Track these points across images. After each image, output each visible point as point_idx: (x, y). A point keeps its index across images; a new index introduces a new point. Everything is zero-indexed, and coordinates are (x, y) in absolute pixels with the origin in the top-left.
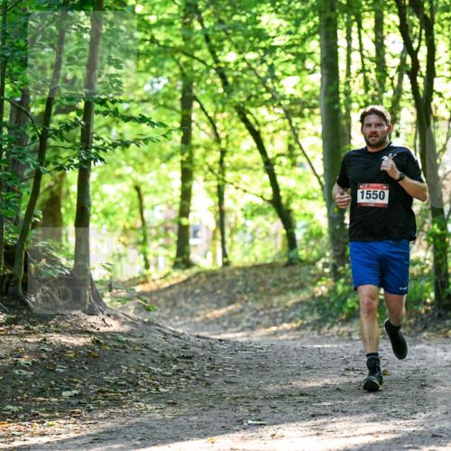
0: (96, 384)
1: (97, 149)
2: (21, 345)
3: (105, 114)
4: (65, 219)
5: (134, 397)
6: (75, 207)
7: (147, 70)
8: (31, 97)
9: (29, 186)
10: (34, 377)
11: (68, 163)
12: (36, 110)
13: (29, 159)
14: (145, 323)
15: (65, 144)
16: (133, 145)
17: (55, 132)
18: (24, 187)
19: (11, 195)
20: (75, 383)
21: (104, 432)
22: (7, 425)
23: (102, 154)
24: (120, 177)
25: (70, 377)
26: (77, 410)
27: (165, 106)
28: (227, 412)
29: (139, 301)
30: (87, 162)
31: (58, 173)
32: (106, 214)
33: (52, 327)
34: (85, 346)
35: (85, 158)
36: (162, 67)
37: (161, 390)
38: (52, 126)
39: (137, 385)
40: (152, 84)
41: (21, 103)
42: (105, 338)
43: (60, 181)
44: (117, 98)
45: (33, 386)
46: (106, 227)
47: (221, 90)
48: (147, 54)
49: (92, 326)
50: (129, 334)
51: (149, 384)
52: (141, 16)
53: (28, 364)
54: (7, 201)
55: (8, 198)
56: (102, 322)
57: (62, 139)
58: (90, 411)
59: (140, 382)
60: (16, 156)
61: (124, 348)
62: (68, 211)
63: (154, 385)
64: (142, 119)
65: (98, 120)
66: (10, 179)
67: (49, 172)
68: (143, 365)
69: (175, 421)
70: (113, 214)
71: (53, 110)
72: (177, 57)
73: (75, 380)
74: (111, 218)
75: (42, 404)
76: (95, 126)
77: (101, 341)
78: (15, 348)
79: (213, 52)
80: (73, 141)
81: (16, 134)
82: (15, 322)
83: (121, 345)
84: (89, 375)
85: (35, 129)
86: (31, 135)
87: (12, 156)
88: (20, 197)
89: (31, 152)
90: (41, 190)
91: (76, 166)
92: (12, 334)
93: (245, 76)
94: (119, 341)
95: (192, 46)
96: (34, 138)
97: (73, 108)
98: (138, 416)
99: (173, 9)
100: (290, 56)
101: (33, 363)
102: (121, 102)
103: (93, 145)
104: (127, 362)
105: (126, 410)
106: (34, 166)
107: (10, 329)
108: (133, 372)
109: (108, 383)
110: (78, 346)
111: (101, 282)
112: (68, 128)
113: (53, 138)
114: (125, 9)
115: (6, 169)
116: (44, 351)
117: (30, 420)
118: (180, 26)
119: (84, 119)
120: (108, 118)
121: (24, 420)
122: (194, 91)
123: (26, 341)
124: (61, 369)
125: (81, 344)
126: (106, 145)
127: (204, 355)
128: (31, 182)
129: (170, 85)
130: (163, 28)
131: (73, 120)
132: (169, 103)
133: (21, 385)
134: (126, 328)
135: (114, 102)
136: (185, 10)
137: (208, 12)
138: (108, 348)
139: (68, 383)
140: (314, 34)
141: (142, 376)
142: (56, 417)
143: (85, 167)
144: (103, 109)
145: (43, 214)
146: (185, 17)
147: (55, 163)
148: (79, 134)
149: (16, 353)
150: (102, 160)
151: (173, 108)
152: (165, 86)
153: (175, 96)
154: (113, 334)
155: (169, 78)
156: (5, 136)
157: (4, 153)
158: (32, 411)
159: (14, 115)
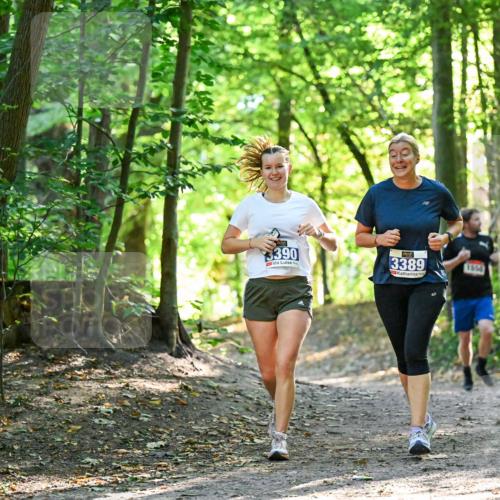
0: (184, 434)
1: (185, 174)
2: (101, 391)
3: (194, 135)
4: (149, 252)
5: (227, 449)
6: (161, 239)
7: (240, 87)
8: (113, 117)
9: (109, 215)
10: (117, 427)
11: (153, 190)
12: (118, 131)
13: (110, 186)
14: (238, 367)
15: (150, 169)
16: (224, 171)
17: (139, 156)
18: (104, 216)
19: (90, 225)
20: (161, 433)
21: (193, 488)
22: (87, 480)
23: (190, 180)
24: (210, 205)
25: (157, 426)
26: (163, 463)
27: (260, 127)
28: (329, 465)
29: (232, 342)
30: (174, 189)
31: (142, 202)
32: (195, 246)
33: (136, 371)
34: (173, 392)
35: (172, 185)
36: (256, 84)
37: (256, 440)
38: (136, 149)
39: (230, 435)
40: (246, 102)
41: (100, 124)
42: (195, 384)
43: (144, 210)
44: (206, 117)
45: (115, 436)
46: (194, 261)
47: (322, 109)
48: (241, 69)
49: (180, 370)
50: (221, 379)
51: (242, 434)
52: (233, 27)
53: (109, 412)
54: (86, 233)
55: (87, 228)
56: (191, 366)
57: (147, 163)
58: (177, 464)
59: (233, 432)
60: (96, 182)
61: (215, 394)
62: (153, 243)
63: (248, 435)
64: (235, 141)
65: (187, 142)
66: (89, 208)
67: (132, 200)
68: (236, 413)
69: (272, 475)
70: (203, 246)
71: (137, 131)
72: (273, 72)
73: (161, 430)
74: (201, 250)
75: (124, 457)
76: (182, 150)
77: (190, 387)
78: (94, 395)
79: (313, 67)
80: (159, 165)
81: (96, 158)
82: (94, 365)
83: (212, 391)
84: (177, 425)
85: (117, 153)
86: (112, 159)
87: (91, 182)
88: (100, 228)
89: (113, 178)
90: (124, 220)
91: (162, 193)
92: (91, 379)
93: (349, 93)
94: (209, 387)
95: (289, 60)
96: (115, 163)
97: (158, 129)
98: (231, 470)
99: (269, 19)
100: (399, 71)
101: (115, 411)
102: (211, 122)
103: (181, 170)
104: (219, 410)
105: (217, 464)
106: (116, 193)
107: (90, 373)
108: (225, 421)
109: (198, 433)
110: (164, 393)
111: (190, 322)
112: (152, 151)
113: (137, 163)
114: (216, 19)
115: (85, 197)
116: (127, 397)
117: (111, 474)
118: (276, 38)
119: (171, 141)
120: (197, 140)
121: (104, 474)
122: (293, 110)
123: (107, 387)
124: (145, 417)
125: (168, 391)
126: (195, 170)
127: (304, 403)
128: (113, 211)
129: (265, 103)
130: (258, 40)
131: (159, 143)
132: (264, 123)
133: (102, 436)
134: (217, 373)
135: (203, 122)
136: (282, 21)
137: (308, 22)
138: (198, 395)
139: (153, 433)
140: (426, 46)
141: (235, 425)
142: (140, 471)
143: (172, 194)
144: (191, 130)
145: (126, 246)
146: (282, 28)
147: (139, 190)
148: (166, 158)
149: (96, 400)
150: (190, 186)
151: (268, 129)
152: (261, 104)
153: (271, 117)
154: (203, 379)
155: (264, 96)
156: (84, 160)
157: (83, 179)
158: (114, 464)
159: (93, 138)
